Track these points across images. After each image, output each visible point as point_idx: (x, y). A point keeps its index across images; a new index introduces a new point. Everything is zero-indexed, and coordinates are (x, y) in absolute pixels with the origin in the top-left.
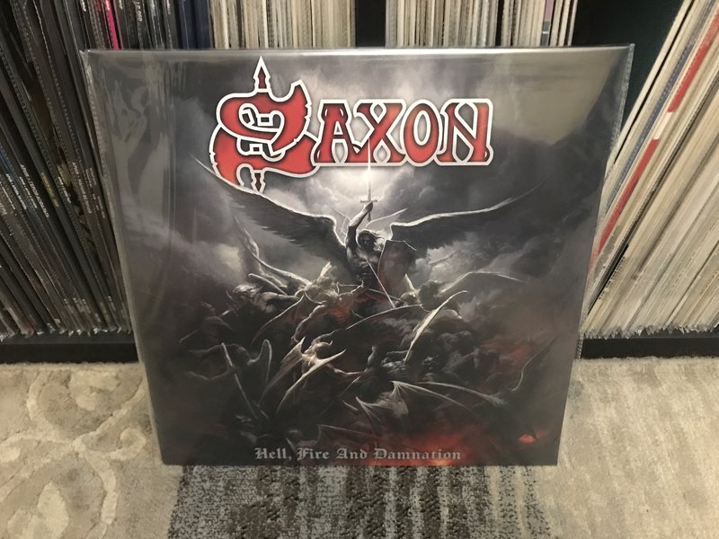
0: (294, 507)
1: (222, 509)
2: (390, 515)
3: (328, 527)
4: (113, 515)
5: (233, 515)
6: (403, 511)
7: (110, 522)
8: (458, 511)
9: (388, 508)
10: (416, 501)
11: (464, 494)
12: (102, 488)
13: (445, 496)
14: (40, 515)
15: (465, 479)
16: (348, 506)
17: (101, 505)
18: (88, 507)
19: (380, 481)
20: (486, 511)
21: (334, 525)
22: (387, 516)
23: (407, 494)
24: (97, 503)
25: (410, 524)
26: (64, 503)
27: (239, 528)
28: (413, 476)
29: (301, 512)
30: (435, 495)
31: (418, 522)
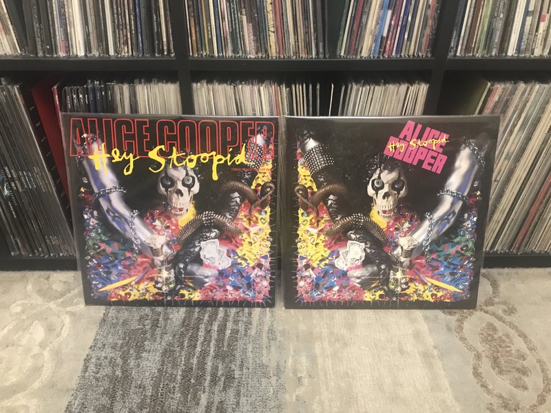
0: (155, 330)
1: (120, 331)
2: (201, 333)
3: (171, 338)
4: (67, 333)
5: (125, 333)
6: (208, 332)
7: (65, 336)
8: (235, 332)
9: (200, 330)
10: (215, 328)
11: (240, 325)
12: (62, 322)
13: (230, 325)
14: (31, 333)
15: (241, 319)
16: (182, 330)
17: (62, 329)
18: (55, 330)
19: (199, 320)
20: (249, 331)
21: (174, 336)
22: (200, 334)
23: (211, 325)
24: (60, 328)
25: (211, 336)
26: (43, 329)
27: (127, 338)
28: (216, 318)
29: (158, 331)
30: (225, 325)
31: (215, 335)
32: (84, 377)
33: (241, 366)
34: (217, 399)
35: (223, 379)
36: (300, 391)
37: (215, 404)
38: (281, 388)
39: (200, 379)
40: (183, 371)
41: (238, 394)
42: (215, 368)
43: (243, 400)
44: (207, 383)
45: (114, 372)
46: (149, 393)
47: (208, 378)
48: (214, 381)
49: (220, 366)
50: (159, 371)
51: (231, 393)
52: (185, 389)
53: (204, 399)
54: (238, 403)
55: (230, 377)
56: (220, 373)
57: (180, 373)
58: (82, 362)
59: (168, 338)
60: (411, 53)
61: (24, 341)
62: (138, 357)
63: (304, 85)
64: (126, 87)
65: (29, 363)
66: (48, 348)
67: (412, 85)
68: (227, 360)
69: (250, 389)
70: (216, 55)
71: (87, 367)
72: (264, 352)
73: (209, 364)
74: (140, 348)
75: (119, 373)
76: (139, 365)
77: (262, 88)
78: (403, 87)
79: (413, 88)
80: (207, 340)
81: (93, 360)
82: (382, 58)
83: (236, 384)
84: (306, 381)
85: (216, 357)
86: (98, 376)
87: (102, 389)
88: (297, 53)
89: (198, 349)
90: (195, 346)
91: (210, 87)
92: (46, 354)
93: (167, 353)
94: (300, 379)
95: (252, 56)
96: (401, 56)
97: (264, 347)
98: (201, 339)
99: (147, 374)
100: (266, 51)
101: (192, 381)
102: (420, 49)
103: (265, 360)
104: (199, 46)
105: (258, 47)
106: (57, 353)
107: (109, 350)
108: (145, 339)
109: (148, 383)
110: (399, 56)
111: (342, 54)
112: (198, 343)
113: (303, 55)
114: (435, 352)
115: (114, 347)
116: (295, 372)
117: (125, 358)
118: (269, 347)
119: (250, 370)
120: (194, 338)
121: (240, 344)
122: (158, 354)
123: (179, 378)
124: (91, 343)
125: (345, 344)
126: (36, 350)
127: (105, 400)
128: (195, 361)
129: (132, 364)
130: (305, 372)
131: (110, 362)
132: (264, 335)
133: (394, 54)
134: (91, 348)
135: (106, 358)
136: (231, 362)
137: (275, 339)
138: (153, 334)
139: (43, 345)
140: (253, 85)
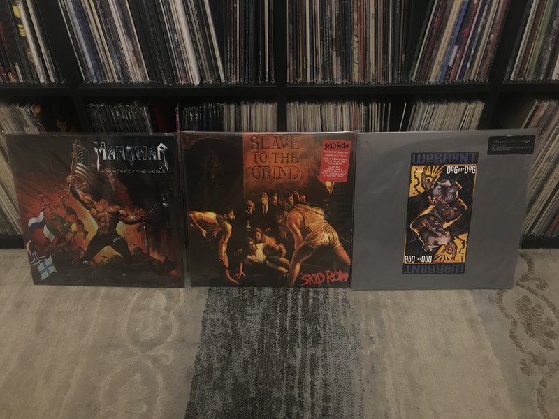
0: (252, 298)
2: (290, 301)
3: (266, 305)
5: (229, 300)
6: (295, 300)
7: (183, 302)
8: (316, 300)
9: (288, 299)
10: (300, 297)
11: (319, 295)
14: (156, 300)
16: (273, 298)
18: (174, 297)
20: (327, 300)
21: (268, 303)
22: (288, 301)
23: (297, 294)
24: (177, 296)
25: (297, 304)
26: (164, 296)
27: (232, 304)
29: (255, 300)
30: (308, 295)
31: (300, 303)
32: (204, 334)
33: (325, 328)
34: (309, 352)
35: (311, 337)
36: (373, 348)
37: (308, 356)
38: (358, 345)
39: (294, 337)
40: (279, 330)
41: (325, 349)
42: (304, 329)
43: (329, 353)
44: (299, 340)
45: (226, 330)
46: (256, 347)
47: (300, 336)
48: (305, 339)
49: (308, 327)
50: (261, 330)
51: (320, 348)
52: (284, 345)
53: (299, 352)
54: (325, 356)
55: (317, 337)
56: (309, 332)
57: (277, 332)
58: (201, 323)
59: (264, 304)
60: (472, 78)
61: (152, 306)
62: (243, 320)
63: (379, 104)
64: (232, 107)
65: (160, 323)
66: (172, 312)
67: (470, 104)
68: (313, 323)
69: (333, 345)
70: (308, 81)
71: (205, 327)
72: (342, 317)
73: (299, 326)
74: (243, 313)
75: (230, 331)
76: (244, 326)
77: (344, 107)
78: (463, 105)
79: (471, 107)
80: (295, 307)
81: (209, 321)
82: (446, 83)
83: (322, 341)
84: (377, 340)
85: (303, 320)
86: (215, 333)
87: (220, 343)
88: (376, 80)
89: (289, 314)
90: (286, 311)
91: (302, 106)
92: (171, 316)
93: (265, 316)
94: (372, 338)
95: (339, 82)
96: (463, 81)
97: (341, 312)
98: (290, 306)
99: (252, 333)
100: (350, 78)
101: (288, 339)
102: (479, 75)
103: (343, 323)
104: (295, 75)
105: (343, 75)
106: (180, 316)
107: (219, 314)
108: (247, 305)
109: (254, 339)
110: (461, 81)
111: (413, 80)
112: (289, 309)
113: (381, 81)
114: (480, 319)
115: (223, 311)
116: (368, 333)
117: (233, 320)
118: (345, 313)
119: (332, 331)
120: (284, 305)
121: (321, 310)
122: (258, 317)
123: (277, 335)
124: (204, 308)
125: (406, 311)
126: (163, 313)
127: (224, 352)
128: (287, 323)
129: (239, 324)
130: (376, 333)
131: (222, 323)
132: (340, 304)
133: (456, 79)
134: (205, 312)
135: (218, 320)
136: (316, 324)
137: (349, 307)
138: (251, 302)
139: (167, 309)
140: (337, 104)
